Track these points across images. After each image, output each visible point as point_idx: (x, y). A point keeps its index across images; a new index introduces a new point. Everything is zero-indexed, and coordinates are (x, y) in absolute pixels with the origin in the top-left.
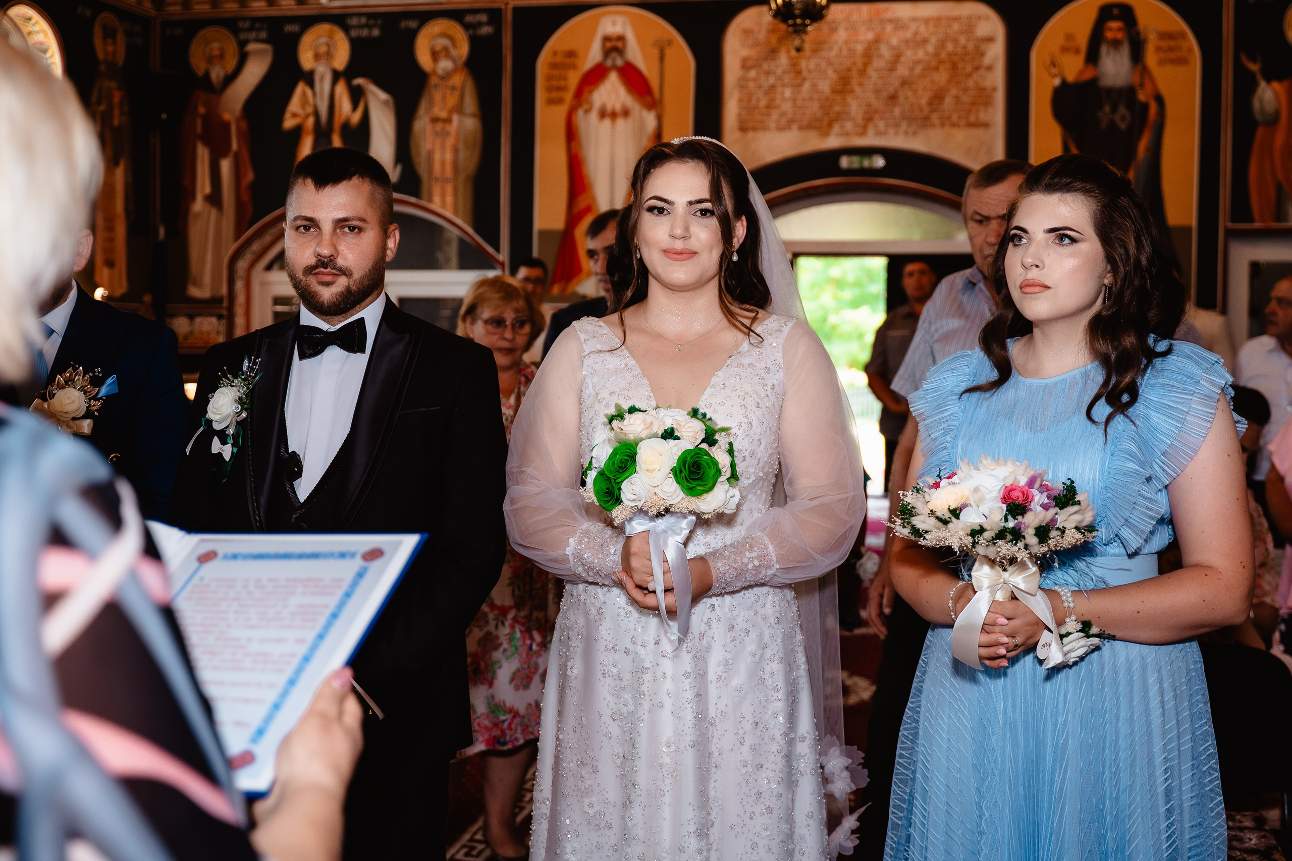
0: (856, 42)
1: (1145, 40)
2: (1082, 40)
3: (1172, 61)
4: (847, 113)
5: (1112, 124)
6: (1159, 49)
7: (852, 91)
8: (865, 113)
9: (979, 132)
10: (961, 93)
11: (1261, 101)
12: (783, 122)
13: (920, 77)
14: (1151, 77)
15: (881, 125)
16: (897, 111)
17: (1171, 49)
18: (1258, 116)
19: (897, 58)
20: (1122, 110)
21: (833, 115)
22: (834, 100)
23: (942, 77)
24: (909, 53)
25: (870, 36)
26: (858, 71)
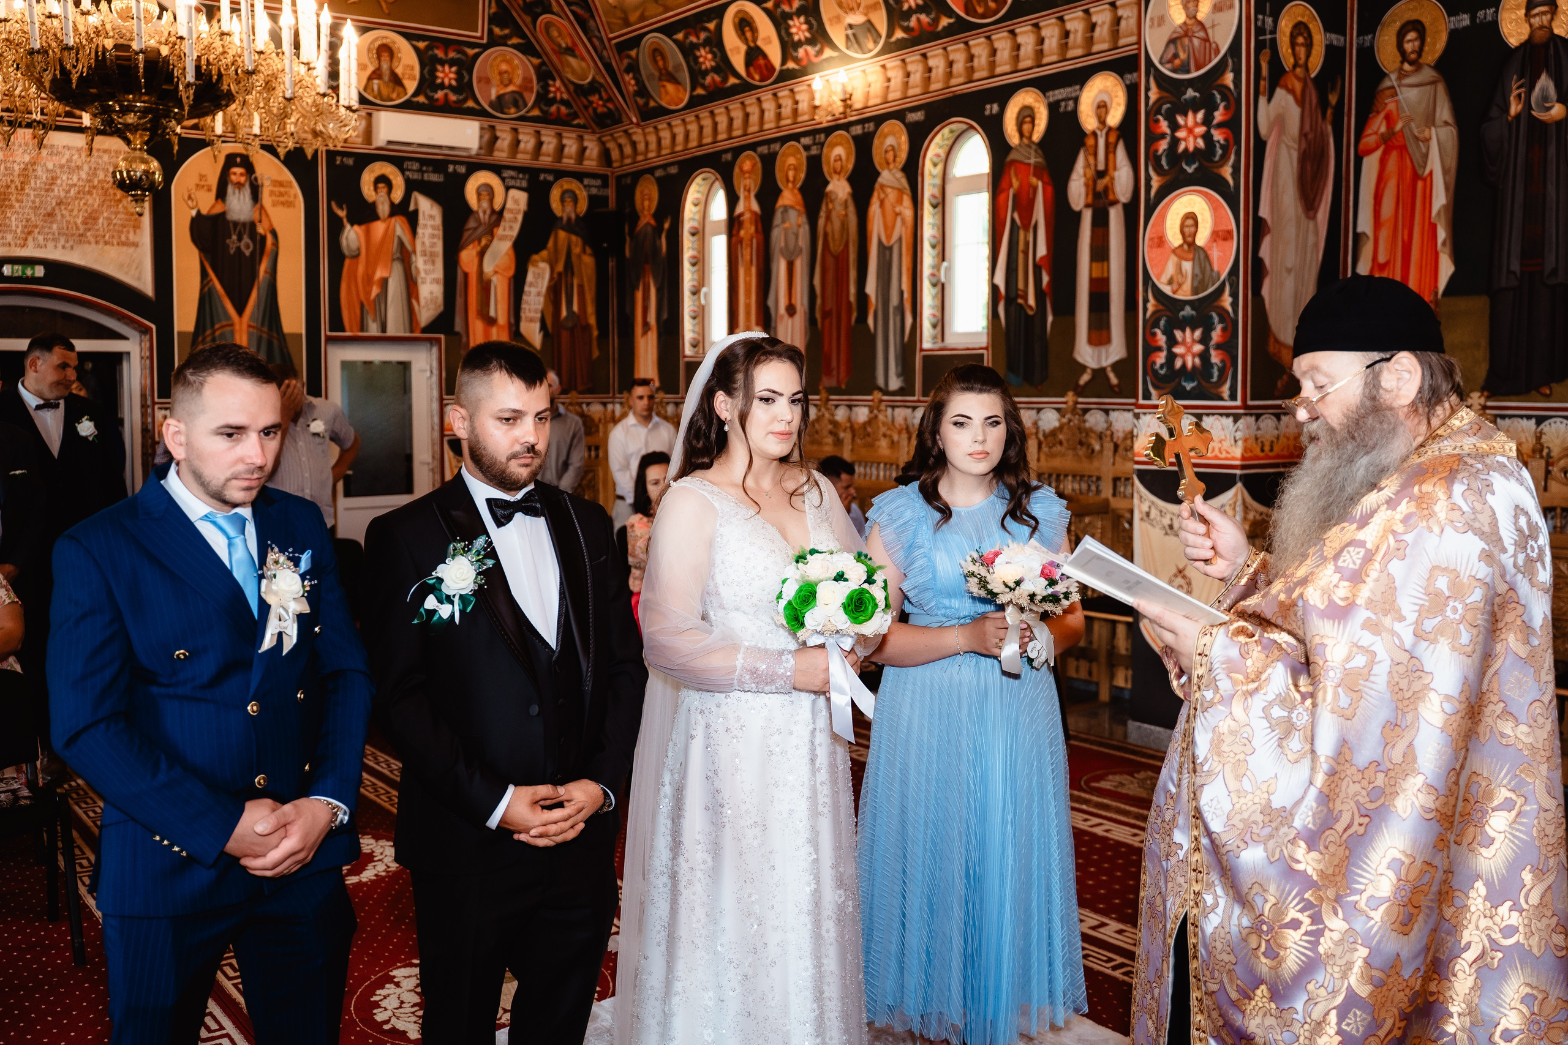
0: (15, 162)
1: (261, 186)
2: (213, 181)
3: (283, 204)
4: (8, 225)
5: (239, 248)
6: (272, 193)
7: (11, 206)
8: (24, 227)
9: (131, 250)
10: (113, 216)
11: (347, 238)
13: (75, 198)
14: (267, 216)
15: (41, 238)
16: (55, 226)
17: (281, 194)
18: (346, 252)
19: (53, 180)
20: (246, 239)
23: (95, 200)
24: (64, 177)
25: (27, 158)
26: (16, 188)
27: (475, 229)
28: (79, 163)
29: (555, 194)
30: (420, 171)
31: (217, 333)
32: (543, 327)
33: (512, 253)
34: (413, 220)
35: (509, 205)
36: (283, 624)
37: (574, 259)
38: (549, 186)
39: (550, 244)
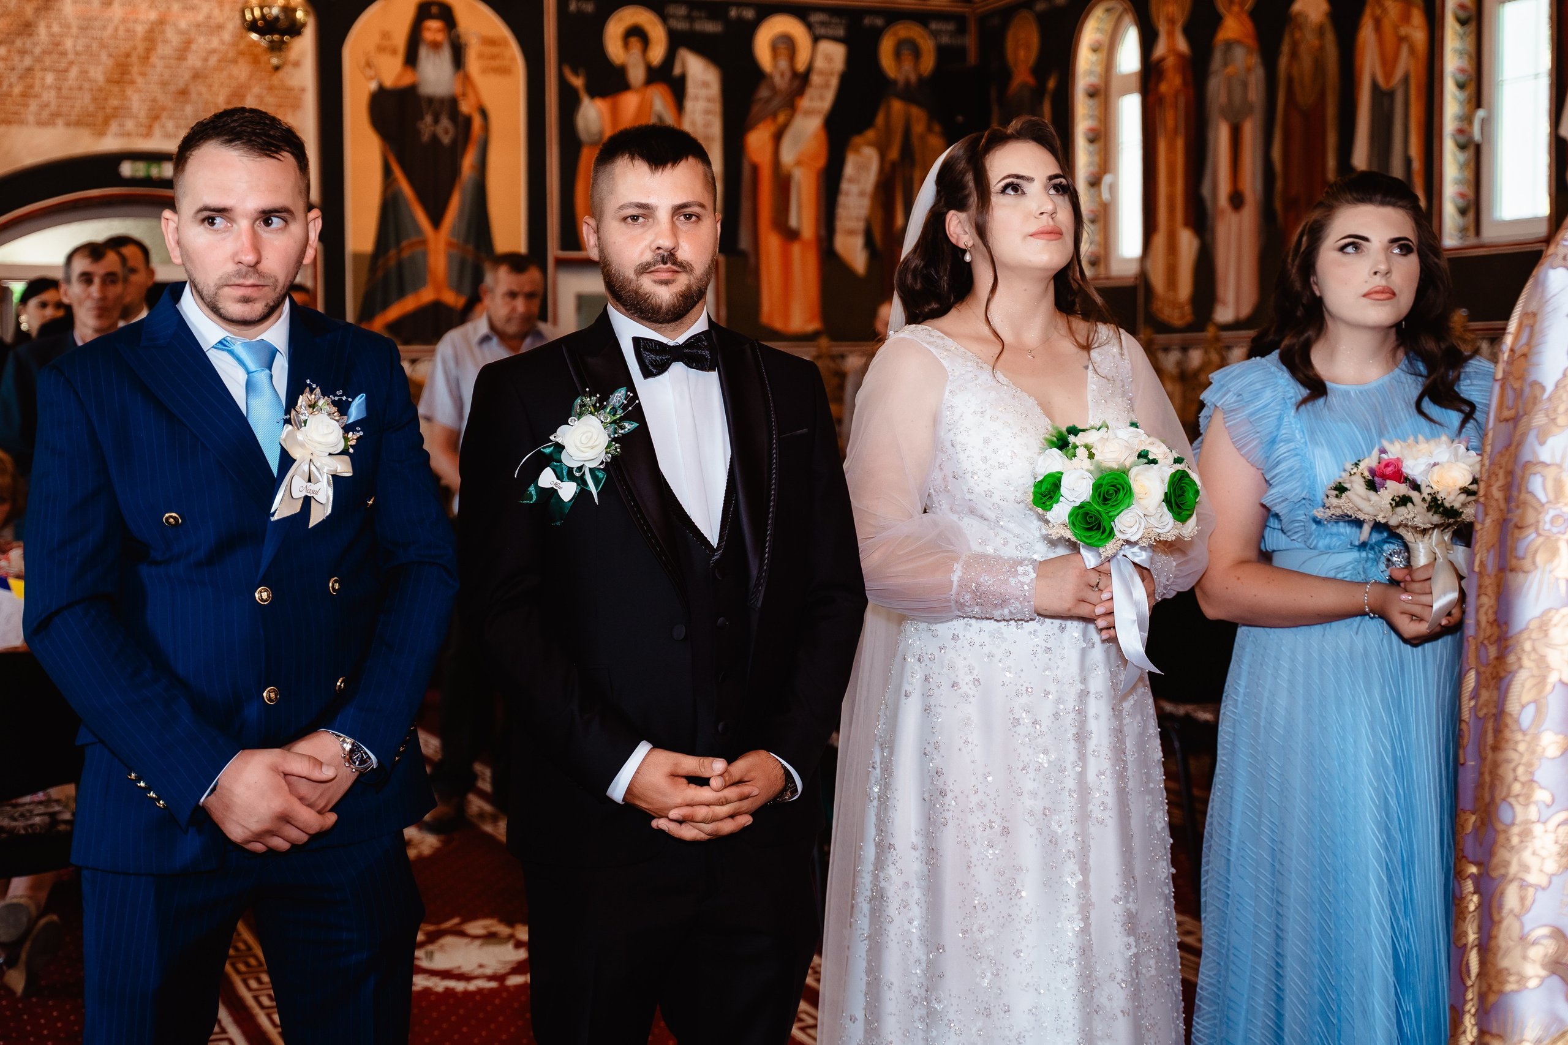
0: (136, 21)
1: (466, 45)
2: (400, 39)
3: (495, 70)
4: (128, 108)
5: (435, 136)
6: (481, 56)
7: (132, 82)
8: (149, 110)
10: (265, 92)
11: (586, 117)
12: (45, 115)
13: (215, 69)
14: (475, 88)
15: (170, 124)
16: (189, 108)
17: (493, 57)
18: (583, 135)
19: (187, 45)
20: (445, 122)
21: (109, 111)
22: (110, 91)
23: (241, 72)
24: (201, 40)
25: (153, 16)
26: (139, 57)
27: (768, 101)
28: (221, 20)
29: (886, 47)
30: (689, 18)
31: (406, 254)
32: (869, 243)
33: (822, 136)
34: (678, 89)
35: (819, 63)
36: (312, 487)
37: (916, 142)
38: (876, 35)
39: (880, 119)
